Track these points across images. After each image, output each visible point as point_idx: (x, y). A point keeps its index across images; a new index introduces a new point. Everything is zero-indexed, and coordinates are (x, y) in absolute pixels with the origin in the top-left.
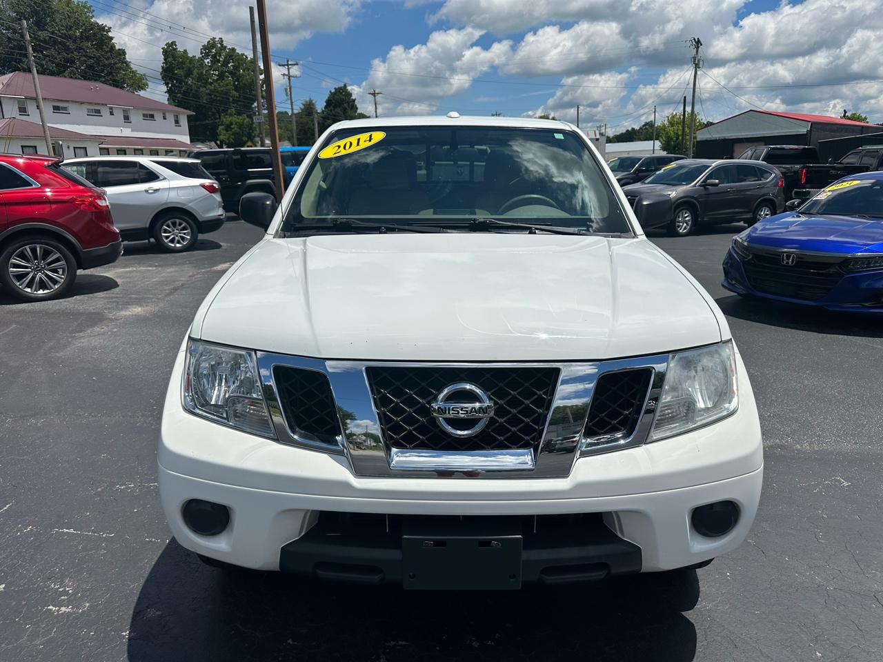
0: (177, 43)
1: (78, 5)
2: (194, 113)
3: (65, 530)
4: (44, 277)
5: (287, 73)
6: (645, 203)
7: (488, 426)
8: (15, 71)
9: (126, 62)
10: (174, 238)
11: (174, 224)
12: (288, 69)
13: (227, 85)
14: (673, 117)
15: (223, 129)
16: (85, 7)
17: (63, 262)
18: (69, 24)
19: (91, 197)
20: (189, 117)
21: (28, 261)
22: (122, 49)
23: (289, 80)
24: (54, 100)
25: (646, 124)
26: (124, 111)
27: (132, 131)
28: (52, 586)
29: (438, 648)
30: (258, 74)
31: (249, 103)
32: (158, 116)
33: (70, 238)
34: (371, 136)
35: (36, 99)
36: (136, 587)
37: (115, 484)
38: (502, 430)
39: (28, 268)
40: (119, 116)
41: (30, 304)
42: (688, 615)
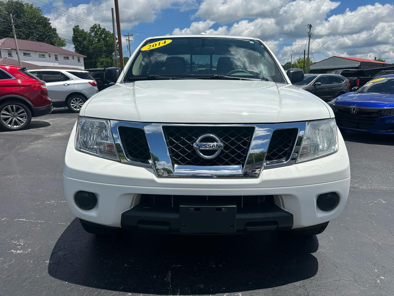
0: (79, 26)
1: (36, 9)
2: (87, 57)
3: (21, 219)
4: (16, 120)
5: (128, 39)
6: (291, 72)
7: (220, 154)
8: (7, 37)
9: (56, 34)
10: (76, 106)
11: (76, 100)
12: (129, 37)
13: (101, 45)
14: (300, 59)
15: (100, 64)
16: (39, 10)
17: (25, 113)
18: (31, 17)
19: (38, 84)
20: (84, 58)
21: (9, 112)
22: (55, 28)
23: (129, 42)
24: (24, 50)
25: (287, 63)
26: (56, 55)
27: (59, 64)
28: (14, 242)
29: (196, 268)
30: (115, 39)
31: (111, 52)
32: (71, 58)
33: (29, 102)
34: (165, 41)
35: (16, 50)
36: (53, 243)
37: (45, 201)
38: (227, 156)
39: (9, 116)
40: (53, 57)
41: (10, 132)
42: (314, 254)
